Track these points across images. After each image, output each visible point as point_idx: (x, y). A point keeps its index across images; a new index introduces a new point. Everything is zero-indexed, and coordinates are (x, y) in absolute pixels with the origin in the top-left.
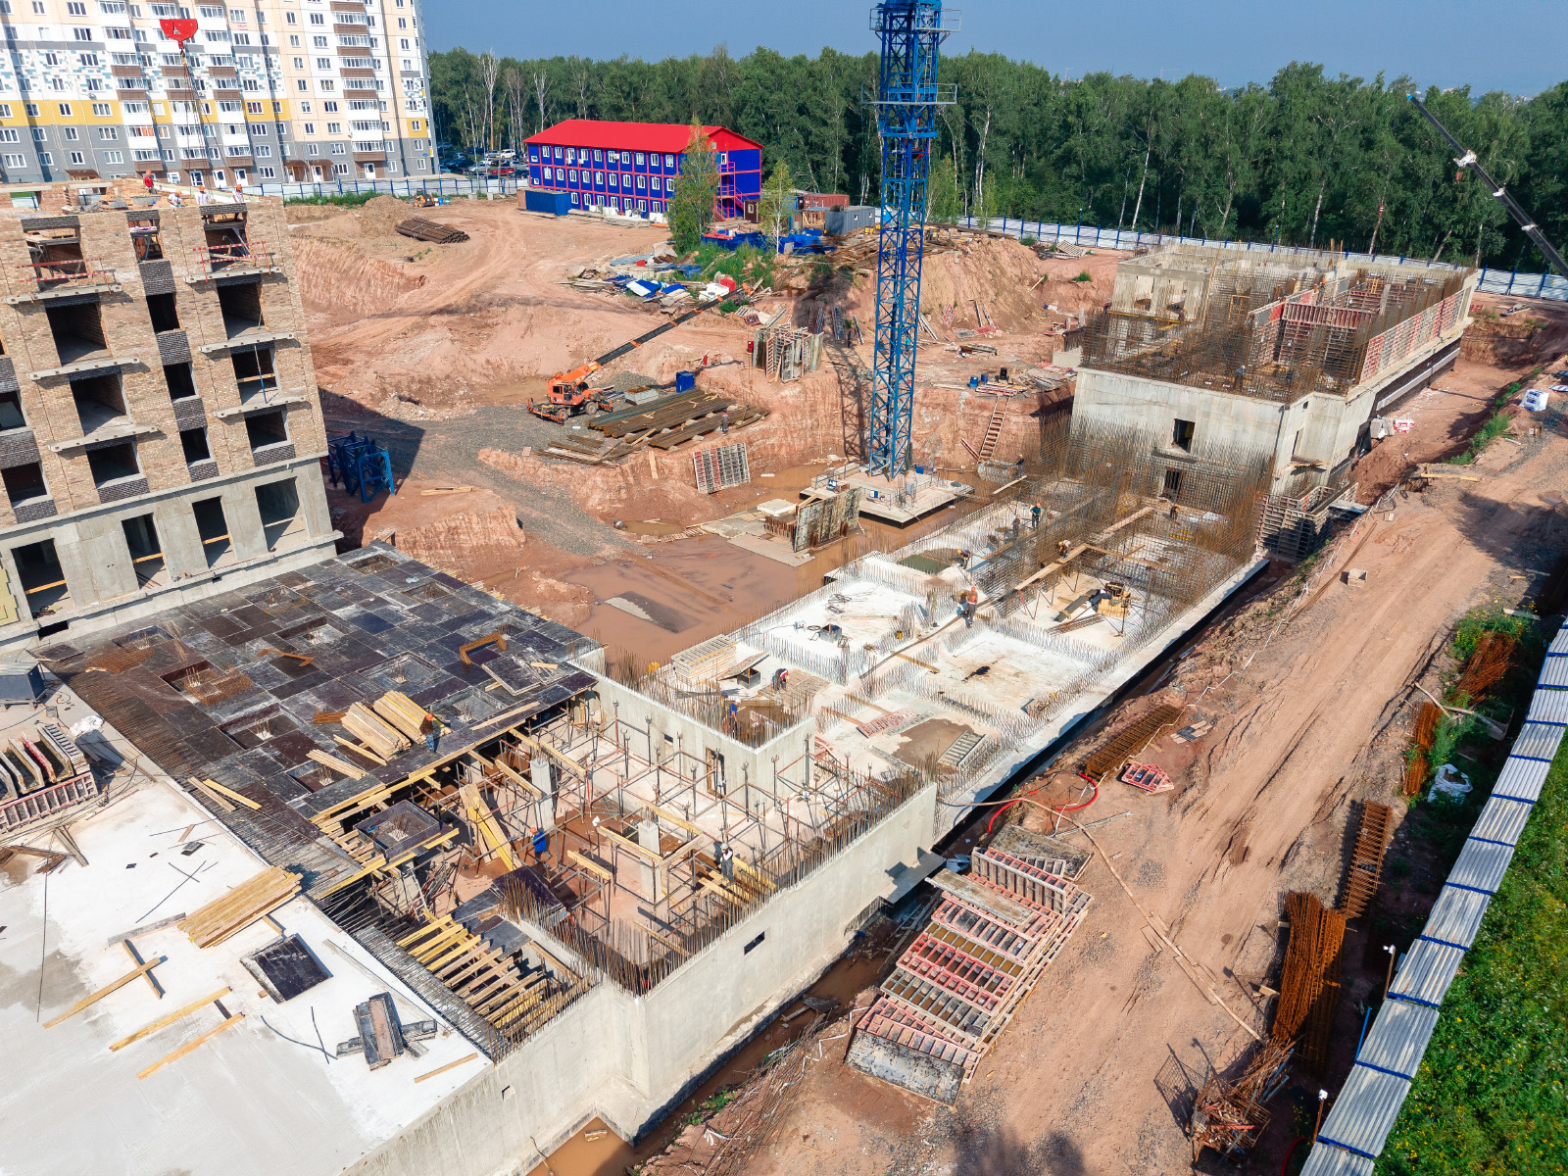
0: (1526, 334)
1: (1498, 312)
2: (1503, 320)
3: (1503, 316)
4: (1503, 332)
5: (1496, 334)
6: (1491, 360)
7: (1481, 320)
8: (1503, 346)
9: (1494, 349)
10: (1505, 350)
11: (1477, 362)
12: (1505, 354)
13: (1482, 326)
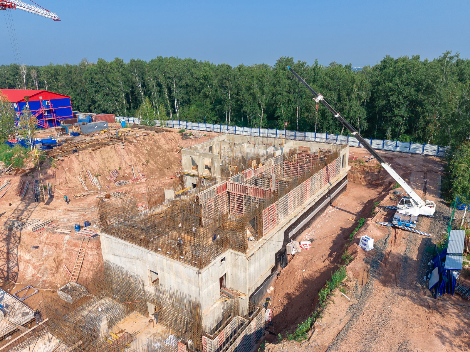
0: (377, 170)
1: (364, 160)
2: (366, 164)
3: (367, 162)
4: (367, 170)
5: (365, 170)
6: (364, 183)
7: (358, 164)
8: (368, 176)
9: (365, 178)
10: (369, 178)
11: (358, 184)
12: (369, 180)
13: (358, 167)
